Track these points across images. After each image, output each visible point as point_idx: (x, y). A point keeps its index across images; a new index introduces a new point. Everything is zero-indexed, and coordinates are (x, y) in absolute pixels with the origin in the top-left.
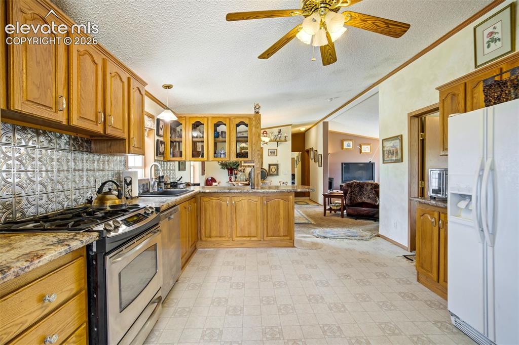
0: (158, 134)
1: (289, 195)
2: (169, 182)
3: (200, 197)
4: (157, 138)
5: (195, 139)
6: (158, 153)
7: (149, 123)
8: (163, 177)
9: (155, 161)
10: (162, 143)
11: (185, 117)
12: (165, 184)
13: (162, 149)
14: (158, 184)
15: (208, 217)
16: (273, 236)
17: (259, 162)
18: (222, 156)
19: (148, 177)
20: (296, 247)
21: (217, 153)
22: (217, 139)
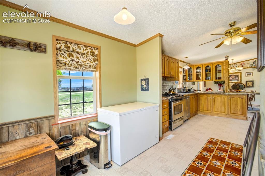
0: (183, 73)
1: (244, 96)
2: (188, 89)
3: (199, 95)
4: (183, 74)
5: (197, 73)
6: (184, 79)
7: (180, 70)
8: (185, 87)
9: (183, 82)
10: (185, 76)
11: (193, 65)
12: (186, 90)
13: (185, 78)
14: (184, 90)
15: (202, 102)
16: (234, 113)
17: (227, 81)
18: (209, 79)
19: (180, 87)
20: (248, 121)
21: (207, 78)
22: (207, 73)
